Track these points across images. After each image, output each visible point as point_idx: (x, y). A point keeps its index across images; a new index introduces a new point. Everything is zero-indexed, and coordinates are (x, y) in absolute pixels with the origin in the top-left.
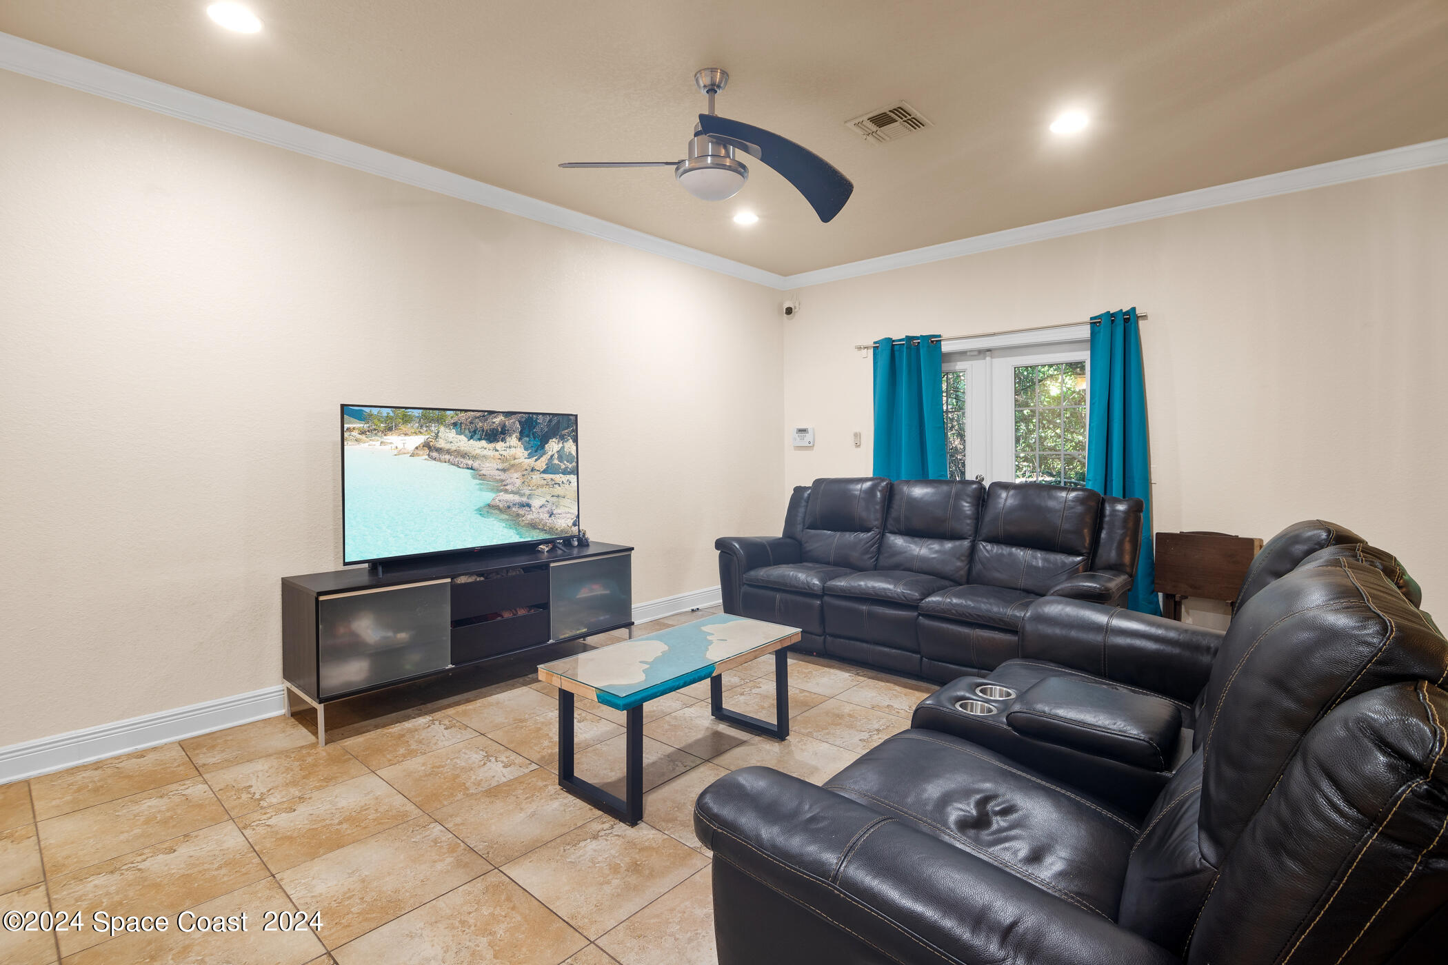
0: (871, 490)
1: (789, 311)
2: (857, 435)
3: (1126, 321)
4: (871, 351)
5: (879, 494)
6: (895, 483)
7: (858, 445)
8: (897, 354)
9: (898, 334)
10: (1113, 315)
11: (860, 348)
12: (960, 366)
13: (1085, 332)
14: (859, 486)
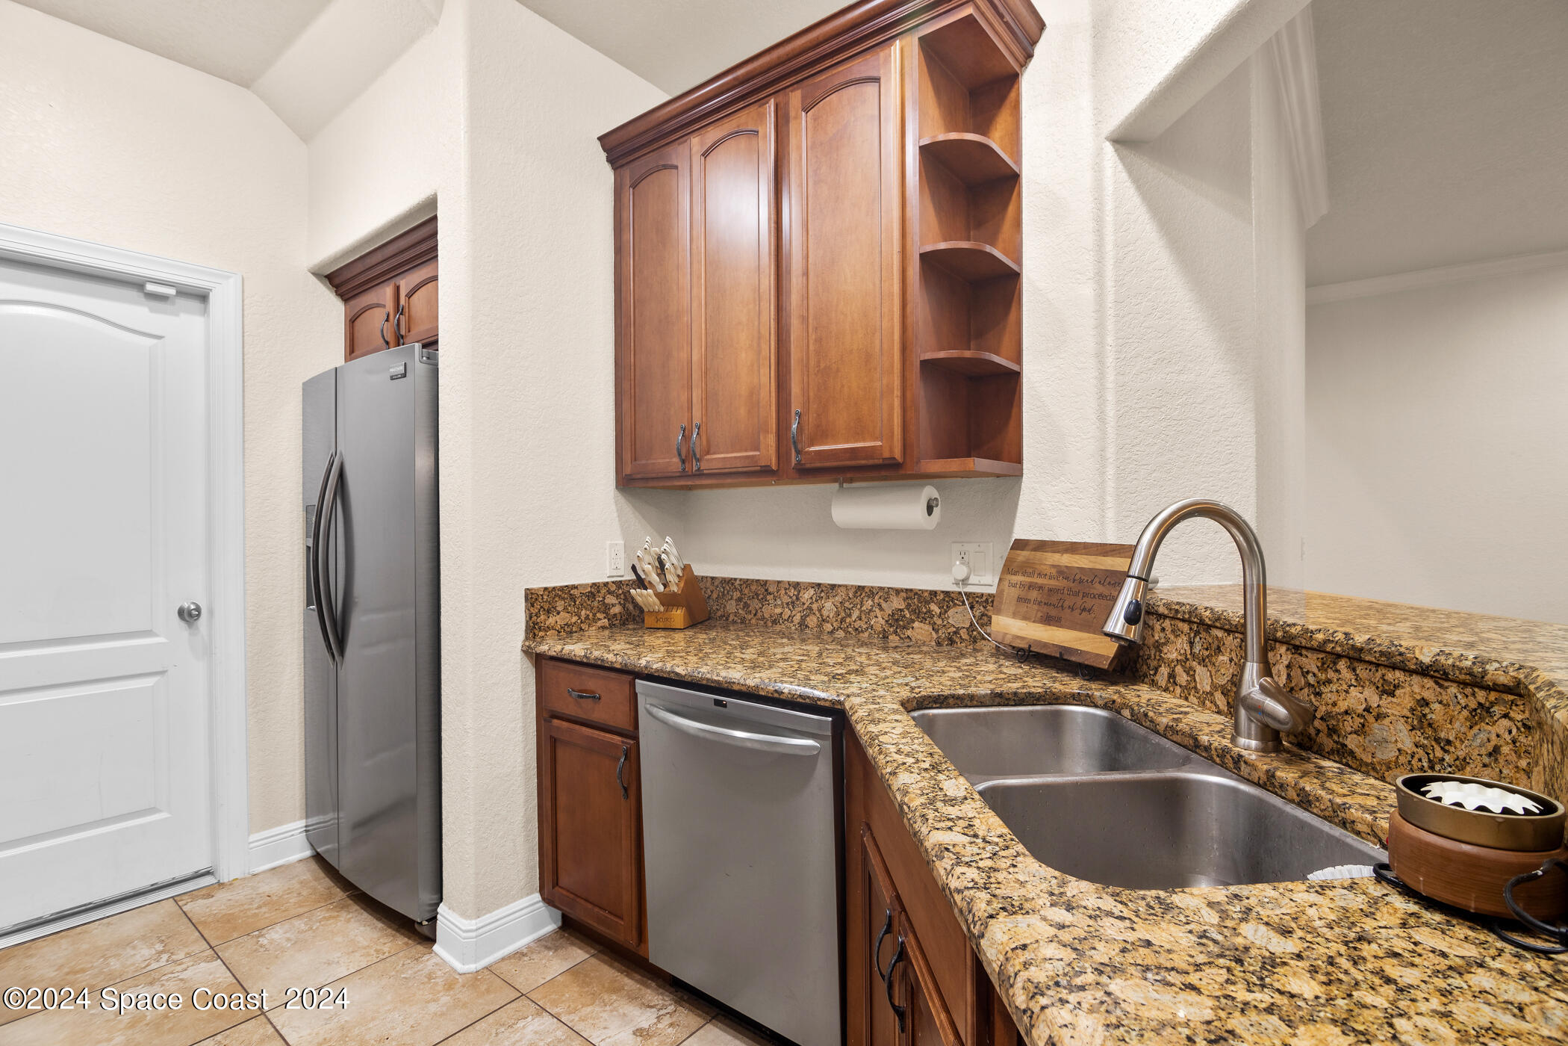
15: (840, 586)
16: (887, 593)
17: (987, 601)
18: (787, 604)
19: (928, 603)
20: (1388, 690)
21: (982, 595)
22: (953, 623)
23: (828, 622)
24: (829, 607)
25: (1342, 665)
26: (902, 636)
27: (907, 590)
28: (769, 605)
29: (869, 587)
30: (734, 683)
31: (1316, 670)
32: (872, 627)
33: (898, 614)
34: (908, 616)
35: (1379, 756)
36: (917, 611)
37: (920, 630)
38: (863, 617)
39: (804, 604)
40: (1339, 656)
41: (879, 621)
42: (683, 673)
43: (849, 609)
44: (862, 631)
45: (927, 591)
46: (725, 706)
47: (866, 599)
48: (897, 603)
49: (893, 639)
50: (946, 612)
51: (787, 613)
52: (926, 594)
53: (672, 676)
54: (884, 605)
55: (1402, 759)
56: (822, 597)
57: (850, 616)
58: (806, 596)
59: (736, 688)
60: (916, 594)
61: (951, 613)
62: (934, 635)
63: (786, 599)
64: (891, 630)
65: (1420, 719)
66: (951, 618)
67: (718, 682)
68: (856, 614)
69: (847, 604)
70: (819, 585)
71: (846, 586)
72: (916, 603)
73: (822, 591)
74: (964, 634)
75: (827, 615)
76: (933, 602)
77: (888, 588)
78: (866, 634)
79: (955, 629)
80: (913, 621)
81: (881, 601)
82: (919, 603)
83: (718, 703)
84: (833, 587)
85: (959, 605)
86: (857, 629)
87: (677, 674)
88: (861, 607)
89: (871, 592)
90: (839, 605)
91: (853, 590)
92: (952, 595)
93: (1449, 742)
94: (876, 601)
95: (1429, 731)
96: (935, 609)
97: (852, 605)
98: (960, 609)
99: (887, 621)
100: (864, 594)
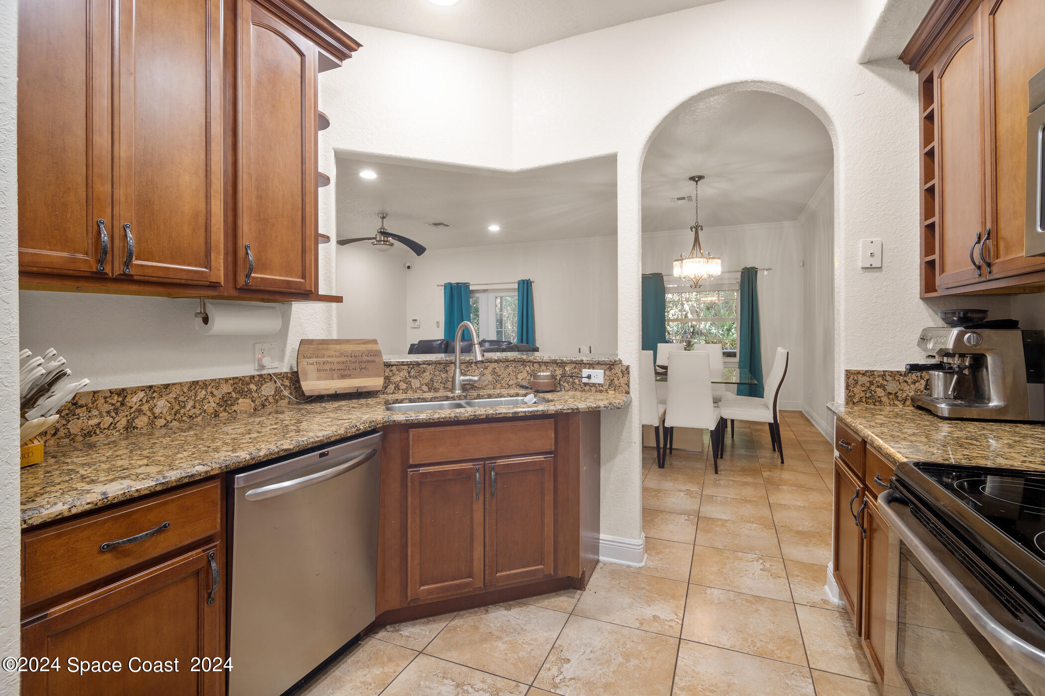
0: (440, 344)
1: (409, 267)
2: (438, 323)
3: (528, 283)
4: (443, 287)
5: (443, 346)
6: (449, 341)
7: (438, 327)
8: (453, 289)
9: (454, 281)
10: (524, 281)
11: (438, 286)
12: (477, 295)
13: (516, 286)
14: (436, 343)
15: (174, 384)
16: (217, 383)
17: (283, 377)
18: (108, 412)
19: (248, 384)
20: (486, 368)
21: (281, 373)
22: (265, 394)
23: (161, 418)
24: (161, 405)
25: (473, 365)
26: (230, 411)
27: (233, 378)
28: (78, 419)
29: (202, 381)
30: (332, 436)
31: (464, 368)
32: (205, 411)
33: (226, 397)
34: (234, 396)
35: (483, 384)
36: (241, 391)
37: (244, 404)
38: (197, 405)
39: (131, 408)
40: (472, 363)
41: (211, 405)
42: (292, 447)
43: (184, 402)
44: (196, 417)
45: (247, 376)
46: (327, 454)
47: (200, 390)
48: (226, 388)
49: (224, 415)
50: (260, 388)
51: (108, 420)
52: (247, 379)
53: (282, 454)
54: (216, 392)
55: (490, 383)
56: (154, 398)
57: (184, 407)
58: (135, 399)
59: (333, 439)
60: (240, 379)
61: (263, 388)
62: (253, 405)
63: (108, 407)
64: (222, 409)
65: (494, 372)
66: (263, 391)
67: (321, 441)
68: (191, 403)
69: (182, 398)
70: (151, 387)
71: (181, 384)
72: (241, 386)
73: (154, 392)
74: (271, 399)
75: (160, 411)
76: (252, 383)
77: (219, 379)
78: (200, 418)
79: (265, 398)
80: (238, 399)
81: (213, 389)
82: (241, 385)
83: (321, 455)
84: (167, 386)
85: (268, 382)
86: (191, 416)
87: (286, 450)
88: (195, 398)
89: (205, 385)
90: (173, 400)
91: (188, 385)
92: (264, 376)
93: (500, 375)
94: (209, 390)
95: (496, 374)
96: (253, 387)
97: (186, 398)
98: (268, 384)
99: (218, 404)
100: (198, 387)
